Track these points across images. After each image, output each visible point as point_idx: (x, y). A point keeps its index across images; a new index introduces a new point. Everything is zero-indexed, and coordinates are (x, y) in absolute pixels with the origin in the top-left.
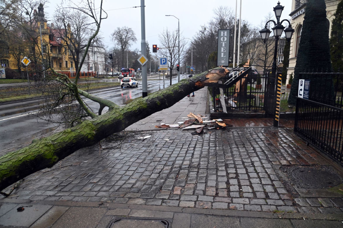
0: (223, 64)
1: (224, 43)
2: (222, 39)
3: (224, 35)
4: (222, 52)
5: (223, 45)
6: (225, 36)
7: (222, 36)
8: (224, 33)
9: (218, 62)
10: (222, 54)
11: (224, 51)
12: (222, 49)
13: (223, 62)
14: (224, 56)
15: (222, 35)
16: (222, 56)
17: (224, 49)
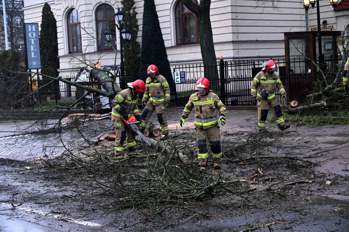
0: (35, 66)
1: (33, 40)
2: (30, 35)
3: (32, 29)
4: (32, 51)
5: (33, 43)
6: (34, 32)
7: (30, 32)
8: (32, 27)
9: (29, 63)
10: (33, 53)
11: (34, 49)
12: (32, 47)
13: (34, 63)
14: (35, 56)
15: (30, 30)
16: (33, 56)
17: (34, 47)
